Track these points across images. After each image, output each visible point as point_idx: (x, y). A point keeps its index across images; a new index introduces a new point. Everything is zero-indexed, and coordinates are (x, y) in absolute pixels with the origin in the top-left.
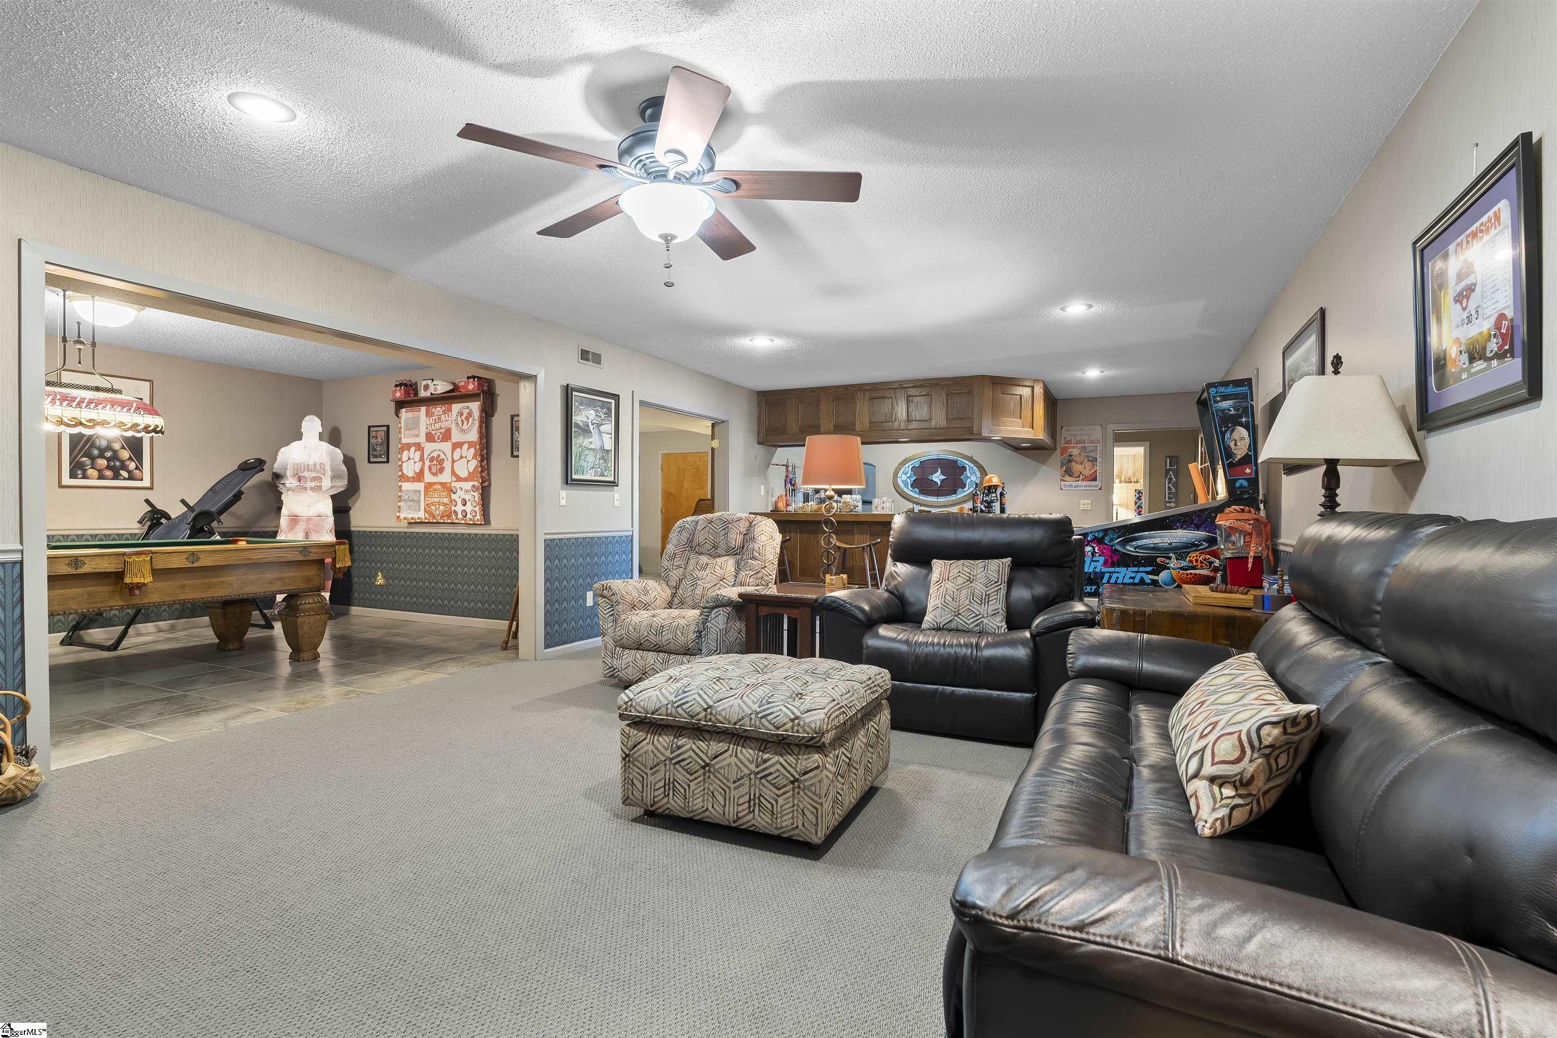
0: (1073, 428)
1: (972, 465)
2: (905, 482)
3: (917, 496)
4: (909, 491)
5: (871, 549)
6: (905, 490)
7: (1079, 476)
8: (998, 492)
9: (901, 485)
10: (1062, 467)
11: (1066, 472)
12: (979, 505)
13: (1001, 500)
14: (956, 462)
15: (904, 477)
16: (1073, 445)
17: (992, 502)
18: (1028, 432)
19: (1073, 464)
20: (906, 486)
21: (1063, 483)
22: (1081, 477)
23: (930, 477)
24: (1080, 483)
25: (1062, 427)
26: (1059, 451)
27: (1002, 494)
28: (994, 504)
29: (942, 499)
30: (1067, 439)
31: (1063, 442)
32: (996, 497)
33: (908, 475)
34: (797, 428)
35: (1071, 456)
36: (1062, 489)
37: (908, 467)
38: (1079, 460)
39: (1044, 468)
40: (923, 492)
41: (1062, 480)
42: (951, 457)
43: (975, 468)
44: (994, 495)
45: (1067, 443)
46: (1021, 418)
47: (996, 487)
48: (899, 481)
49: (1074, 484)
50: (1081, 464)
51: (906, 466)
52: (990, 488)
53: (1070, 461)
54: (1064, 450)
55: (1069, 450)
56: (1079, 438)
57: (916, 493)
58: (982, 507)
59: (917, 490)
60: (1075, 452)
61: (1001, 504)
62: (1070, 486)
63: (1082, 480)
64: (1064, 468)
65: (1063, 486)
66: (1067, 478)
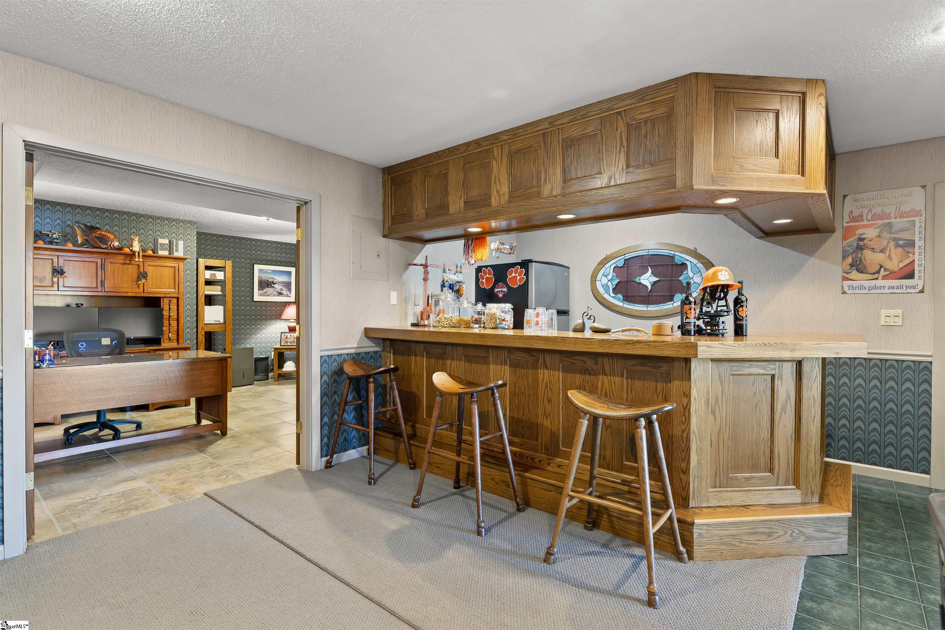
0: (865, 195)
1: (695, 261)
2: (605, 287)
3: (621, 304)
4: (610, 298)
5: (493, 394)
6: (606, 296)
7: (878, 272)
8: (732, 295)
9: (601, 290)
10: (844, 258)
11: (852, 265)
12: (693, 320)
13: (736, 311)
14: (672, 258)
15: (605, 281)
16: (865, 222)
17: (718, 314)
18: (792, 182)
19: (867, 253)
20: (607, 292)
21: (846, 283)
22: (882, 273)
23: (637, 280)
24: (880, 283)
25: (845, 196)
26: (839, 234)
27: (738, 302)
28: (722, 319)
29: (652, 308)
30: (855, 214)
31: (846, 219)
32: (727, 305)
33: (610, 277)
34: (424, 211)
35: (862, 240)
36: (844, 293)
37: (609, 268)
38: (878, 247)
39: (813, 261)
40: (628, 298)
41: (845, 279)
42: (666, 252)
43: (700, 265)
44: (722, 303)
45: (854, 220)
46: (777, 156)
47: (725, 288)
48: (598, 284)
49: (867, 284)
50: (882, 251)
51: (607, 266)
52: (714, 290)
53: (860, 248)
54: (848, 232)
55: (858, 232)
56: (877, 210)
57: (619, 300)
58: (700, 323)
59: (620, 296)
60: (870, 233)
61: (737, 319)
62: (862, 287)
63: (884, 278)
64: (849, 260)
65: (846, 289)
66: (854, 274)
